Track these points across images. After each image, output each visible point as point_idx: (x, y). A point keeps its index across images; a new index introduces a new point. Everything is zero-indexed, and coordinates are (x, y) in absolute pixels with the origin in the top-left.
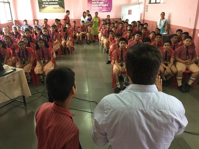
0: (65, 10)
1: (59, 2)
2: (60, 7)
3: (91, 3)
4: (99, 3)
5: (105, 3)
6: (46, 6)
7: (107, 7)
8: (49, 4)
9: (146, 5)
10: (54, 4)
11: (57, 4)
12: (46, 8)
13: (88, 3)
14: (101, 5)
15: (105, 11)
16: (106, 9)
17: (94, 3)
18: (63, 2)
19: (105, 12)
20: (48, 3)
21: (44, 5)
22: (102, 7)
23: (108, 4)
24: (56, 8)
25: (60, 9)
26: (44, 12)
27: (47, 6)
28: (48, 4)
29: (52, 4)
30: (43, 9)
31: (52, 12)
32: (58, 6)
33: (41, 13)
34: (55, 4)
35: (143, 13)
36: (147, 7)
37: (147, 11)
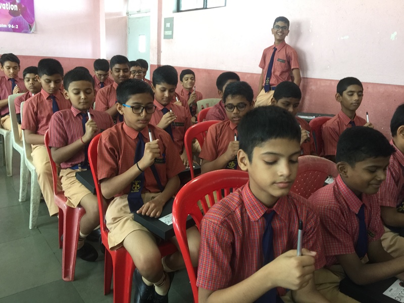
7: (12, 13)
9: (164, 17)
15: (5, 26)
16: (9, 20)
19: (7, 30)
23: (19, 5)
35: (155, 45)
36: (168, 25)
37: (171, 37)
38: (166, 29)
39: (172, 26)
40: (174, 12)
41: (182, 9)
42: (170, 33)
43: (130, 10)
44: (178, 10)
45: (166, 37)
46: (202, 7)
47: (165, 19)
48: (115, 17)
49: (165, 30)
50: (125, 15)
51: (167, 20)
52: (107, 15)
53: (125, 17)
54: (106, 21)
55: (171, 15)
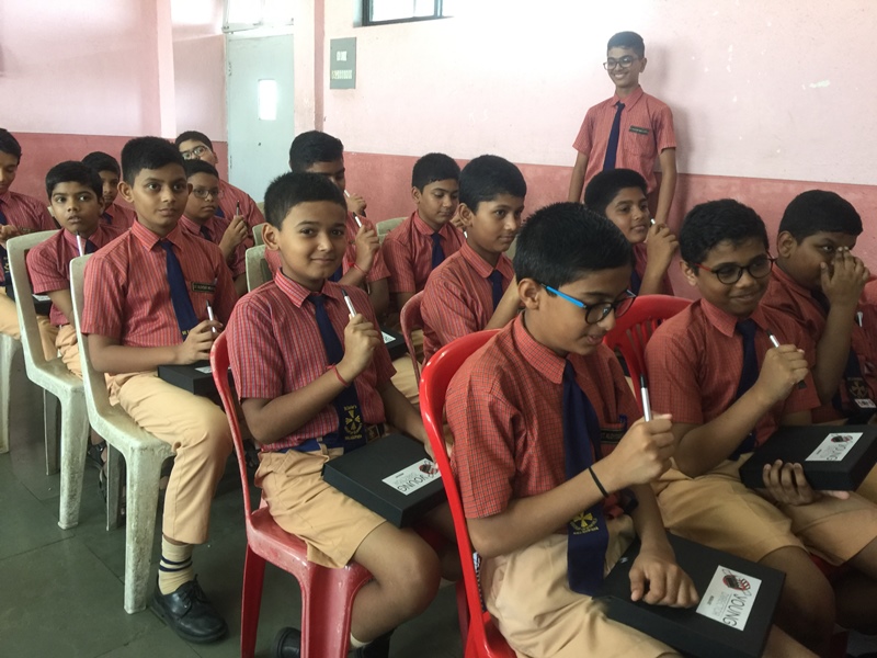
9: (329, 36)
35: (310, 103)
36: (342, 56)
37: (349, 84)
38: (336, 65)
39: (351, 63)
40: (356, 26)
41: (375, 18)
42: (346, 74)
43: (232, 20)
44: (366, 20)
45: (336, 84)
46: (432, 14)
47: (332, 41)
48: (196, 37)
49: (332, 69)
50: (219, 31)
51: (337, 45)
52: (179, 31)
53: (219, 38)
54: (176, 47)
55: (348, 31)
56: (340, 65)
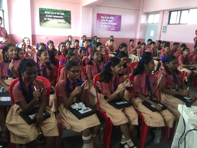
0: (71, 26)
1: (65, 16)
2: (65, 22)
3: (100, 21)
4: (108, 20)
5: (114, 21)
6: (48, 19)
7: (115, 26)
8: (53, 18)
10: (58, 18)
11: (62, 19)
12: (49, 21)
13: (97, 20)
14: (110, 23)
15: (113, 29)
16: (114, 28)
17: (103, 20)
18: (70, 16)
19: (114, 31)
20: (51, 16)
21: (46, 18)
22: (111, 25)
23: (117, 23)
24: (61, 23)
25: (65, 25)
26: (45, 27)
27: (50, 19)
28: (51, 18)
29: (56, 18)
30: (45, 22)
31: (56, 27)
32: (63, 21)
33: (41, 27)
34: (60, 18)
35: (159, 34)
36: (165, 28)
37: (166, 32)
38: (163, 29)
39: (166, 29)
40: (167, 24)
42: (165, 31)
43: (148, 22)
44: (169, 24)
45: (163, 32)
46: (178, 23)
47: (163, 26)
48: (143, 25)
50: (146, 24)
51: (164, 27)
52: (141, 24)
54: (141, 26)
55: (166, 25)
56: (164, 29)
